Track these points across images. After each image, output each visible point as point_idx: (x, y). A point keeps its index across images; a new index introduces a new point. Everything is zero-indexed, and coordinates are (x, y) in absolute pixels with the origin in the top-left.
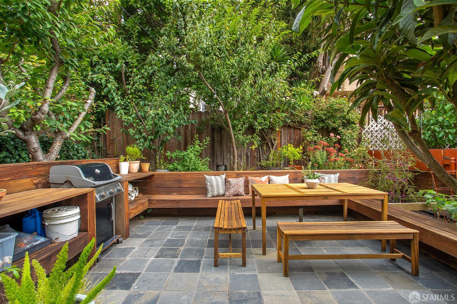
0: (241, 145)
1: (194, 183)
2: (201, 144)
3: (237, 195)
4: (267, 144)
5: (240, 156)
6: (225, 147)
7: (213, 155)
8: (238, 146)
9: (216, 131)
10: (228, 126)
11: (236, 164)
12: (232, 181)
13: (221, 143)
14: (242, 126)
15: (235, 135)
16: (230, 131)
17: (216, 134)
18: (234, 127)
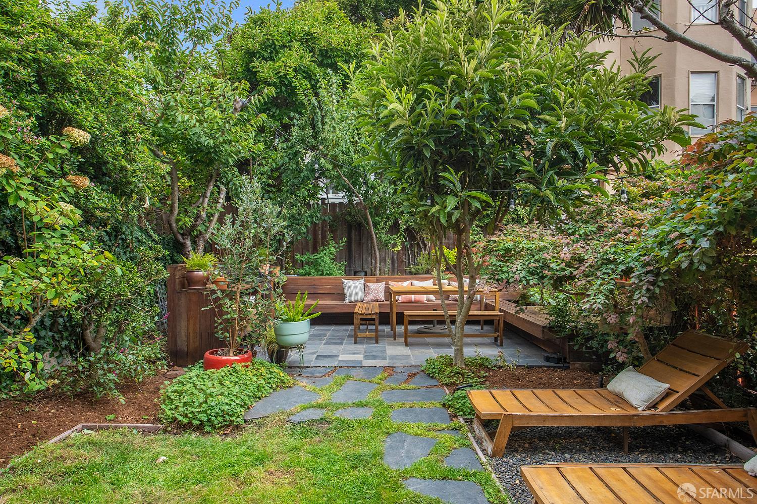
0: (384, 246)
1: (330, 288)
2: (337, 245)
3: (377, 301)
4: (418, 244)
5: (383, 260)
6: (364, 248)
7: (350, 258)
8: (380, 247)
9: (353, 228)
10: (368, 224)
11: (378, 269)
12: (372, 286)
13: (360, 244)
14: (385, 223)
15: (376, 234)
16: (370, 229)
17: (353, 232)
18: (375, 225)
